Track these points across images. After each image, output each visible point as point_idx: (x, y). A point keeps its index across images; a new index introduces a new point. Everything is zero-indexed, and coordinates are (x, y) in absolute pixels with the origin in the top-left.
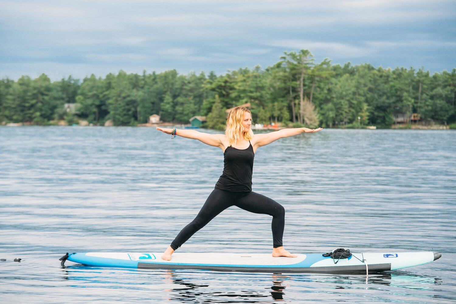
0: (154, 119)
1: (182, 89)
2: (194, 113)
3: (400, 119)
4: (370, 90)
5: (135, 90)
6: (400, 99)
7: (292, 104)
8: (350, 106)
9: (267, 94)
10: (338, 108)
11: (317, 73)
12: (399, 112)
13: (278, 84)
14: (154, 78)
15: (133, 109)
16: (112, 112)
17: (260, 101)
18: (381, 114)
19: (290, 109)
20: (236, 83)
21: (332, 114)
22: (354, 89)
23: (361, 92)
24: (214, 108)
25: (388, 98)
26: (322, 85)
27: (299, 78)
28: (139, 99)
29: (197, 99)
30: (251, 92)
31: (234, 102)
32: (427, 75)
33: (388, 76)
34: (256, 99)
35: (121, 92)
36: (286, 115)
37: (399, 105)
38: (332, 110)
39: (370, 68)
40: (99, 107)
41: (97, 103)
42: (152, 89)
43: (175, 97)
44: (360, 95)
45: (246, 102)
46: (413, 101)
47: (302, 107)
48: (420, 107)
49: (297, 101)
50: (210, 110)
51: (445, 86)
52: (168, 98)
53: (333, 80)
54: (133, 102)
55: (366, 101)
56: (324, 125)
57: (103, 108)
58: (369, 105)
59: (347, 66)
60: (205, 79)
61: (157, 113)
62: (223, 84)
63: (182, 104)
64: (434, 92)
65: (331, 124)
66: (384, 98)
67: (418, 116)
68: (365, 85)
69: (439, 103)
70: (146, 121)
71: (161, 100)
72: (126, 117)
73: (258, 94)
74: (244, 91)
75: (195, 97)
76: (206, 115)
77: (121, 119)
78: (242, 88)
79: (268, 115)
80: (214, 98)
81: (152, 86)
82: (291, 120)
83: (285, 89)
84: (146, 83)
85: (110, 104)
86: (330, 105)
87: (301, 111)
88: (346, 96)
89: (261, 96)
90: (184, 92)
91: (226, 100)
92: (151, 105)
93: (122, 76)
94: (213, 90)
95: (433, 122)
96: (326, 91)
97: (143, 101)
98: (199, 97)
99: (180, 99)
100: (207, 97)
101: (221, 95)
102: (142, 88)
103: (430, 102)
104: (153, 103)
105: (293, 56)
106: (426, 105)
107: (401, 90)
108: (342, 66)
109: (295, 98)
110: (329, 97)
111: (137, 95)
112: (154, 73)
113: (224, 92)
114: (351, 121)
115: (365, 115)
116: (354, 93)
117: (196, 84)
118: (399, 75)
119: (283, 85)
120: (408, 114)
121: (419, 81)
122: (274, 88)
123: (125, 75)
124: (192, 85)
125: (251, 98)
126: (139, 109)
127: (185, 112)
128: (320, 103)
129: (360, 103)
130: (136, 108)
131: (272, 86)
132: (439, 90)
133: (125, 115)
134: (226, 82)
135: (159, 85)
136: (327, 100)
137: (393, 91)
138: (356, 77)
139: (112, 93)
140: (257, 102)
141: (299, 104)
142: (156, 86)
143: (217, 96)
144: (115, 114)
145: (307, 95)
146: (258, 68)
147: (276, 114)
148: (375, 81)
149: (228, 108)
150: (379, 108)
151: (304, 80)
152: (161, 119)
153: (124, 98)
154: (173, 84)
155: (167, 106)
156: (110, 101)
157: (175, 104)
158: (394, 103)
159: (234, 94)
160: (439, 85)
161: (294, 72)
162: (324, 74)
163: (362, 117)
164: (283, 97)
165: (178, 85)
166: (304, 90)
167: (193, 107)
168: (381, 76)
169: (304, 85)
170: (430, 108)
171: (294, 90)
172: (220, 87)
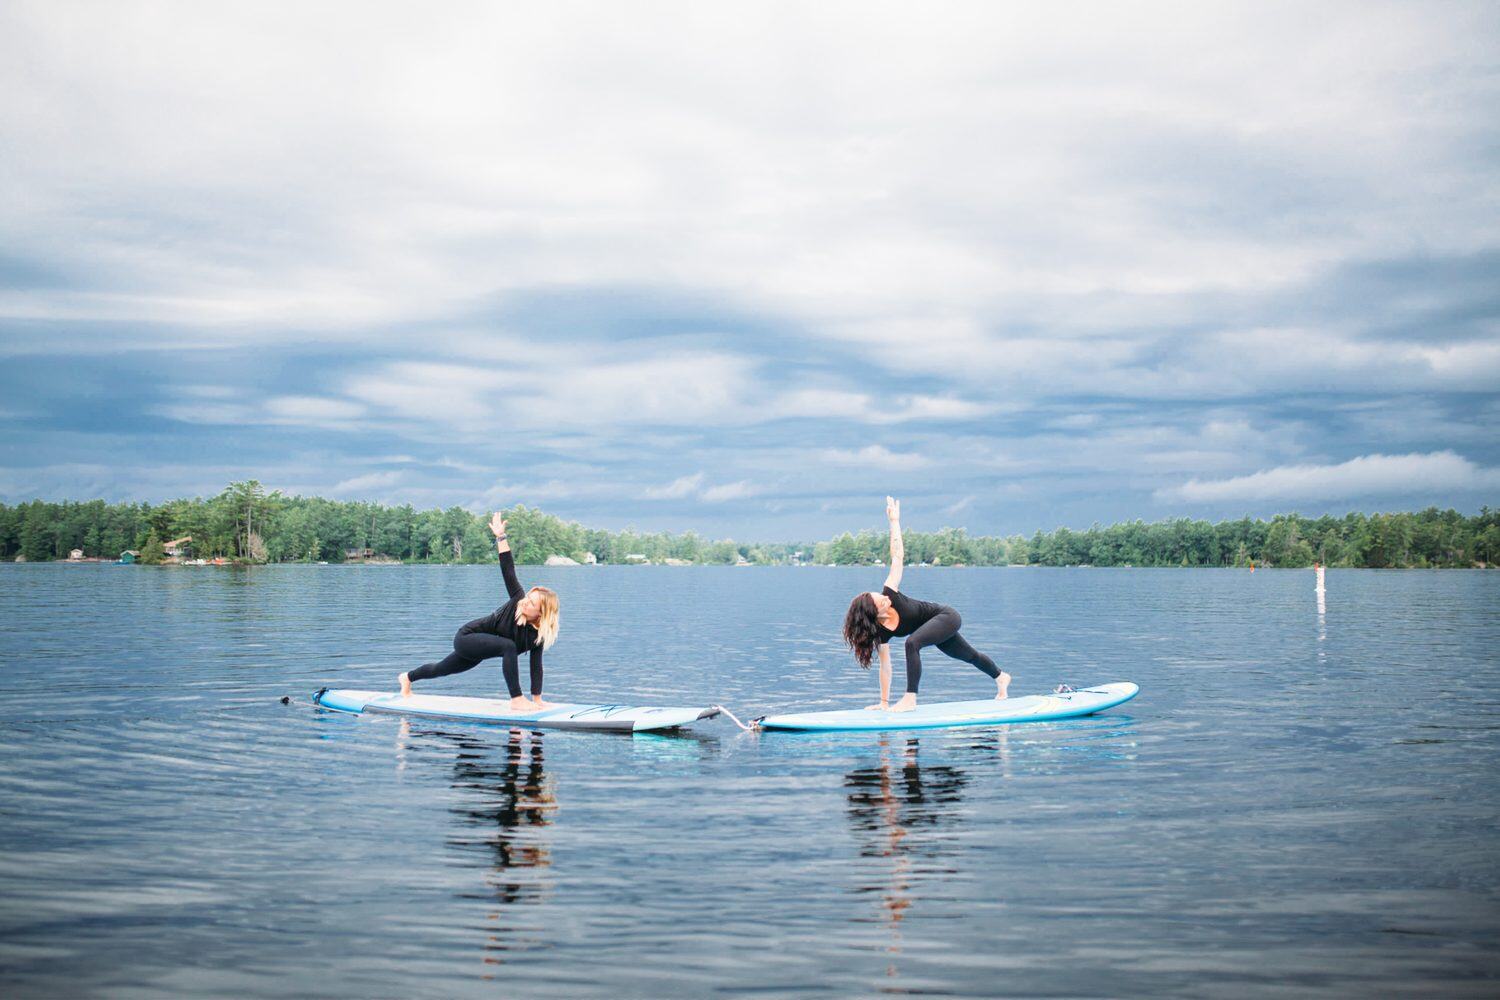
0: (76, 554)
1: (110, 520)
2: (124, 548)
3: (353, 554)
4: (322, 524)
5: (53, 522)
6: (353, 534)
7: (239, 538)
8: (301, 541)
9: (211, 528)
10: (287, 543)
11: (266, 505)
12: (353, 547)
13: (223, 517)
14: (78, 509)
15: (50, 543)
16: (24, 547)
17: (203, 534)
18: (334, 549)
19: (236, 543)
20: (176, 515)
21: (280, 549)
22: (304, 523)
23: (312, 526)
24: (149, 541)
25: (340, 532)
26: (271, 517)
27: (247, 511)
28: (58, 532)
29: (128, 533)
30: (193, 524)
31: (172, 536)
32: (381, 509)
33: (341, 510)
34: (197, 532)
35: (37, 523)
36: (232, 549)
37: (352, 539)
38: (280, 544)
39: (322, 502)
40: (8, 540)
41: (7, 536)
42: (74, 521)
43: (101, 529)
44: (311, 529)
45: (187, 536)
46: (366, 535)
47: (249, 541)
48: (374, 542)
49: (244, 535)
50: (144, 543)
51: (399, 521)
52: (93, 531)
53: (283, 513)
54: (51, 535)
55: (318, 535)
56: (271, 560)
57: (14, 541)
58: (321, 540)
59: (297, 499)
60: (138, 511)
61: (80, 548)
62: (160, 516)
63: (110, 537)
64: (388, 527)
65: (279, 560)
66: (336, 533)
67: (372, 551)
68: (317, 519)
69: (393, 537)
70: (66, 556)
71: (85, 533)
72: (41, 552)
73: (201, 527)
74: (185, 523)
75: (125, 530)
76: (139, 549)
77: (36, 554)
78: (182, 520)
79: (211, 549)
80: (150, 531)
81: (74, 518)
82: (238, 555)
83: (231, 522)
84: (67, 515)
85: (22, 537)
86: (278, 539)
87: (249, 545)
88: (296, 529)
89: (204, 529)
90: (112, 524)
91: (163, 533)
92: (72, 538)
93: (37, 506)
94: (149, 522)
95: (386, 557)
96: (274, 525)
97: (64, 533)
98: (130, 531)
99: (107, 532)
100: (139, 530)
101: (158, 528)
102: (63, 519)
103: (383, 536)
104: (75, 536)
105: (241, 487)
106: (379, 540)
107: (354, 524)
108: (292, 498)
109: (242, 531)
110: (277, 531)
111: (58, 527)
112: (77, 504)
113: (161, 525)
114: (301, 556)
115: (316, 549)
116: (305, 527)
117: (127, 515)
118: (352, 510)
119: (229, 518)
120: (361, 549)
121: (373, 516)
122: (219, 521)
123: (42, 505)
124: (123, 517)
125: (193, 531)
126: (57, 543)
127: (113, 547)
128: (267, 537)
129: (311, 537)
130: (54, 541)
131: (216, 518)
132: (393, 525)
133: (40, 549)
134: (164, 513)
135: (83, 517)
136: (275, 534)
137: (346, 525)
138: (307, 510)
139: (27, 525)
140: (199, 535)
141: (246, 538)
142: (78, 518)
143: (153, 528)
144: (28, 548)
145: (255, 528)
146: (198, 500)
147: (220, 547)
148: (327, 515)
149: (167, 542)
150: (330, 542)
151: (252, 512)
152: (84, 554)
153: (40, 530)
154: (99, 516)
155: (91, 538)
156: (22, 534)
157: (101, 539)
158: (347, 537)
159: (172, 527)
160: (394, 520)
161: (241, 504)
162: (275, 506)
163: (312, 552)
164: (229, 530)
165: (105, 517)
166: (252, 523)
167: (122, 541)
168: (334, 510)
169: (252, 518)
170: (384, 543)
171: (241, 523)
172: (156, 519)
